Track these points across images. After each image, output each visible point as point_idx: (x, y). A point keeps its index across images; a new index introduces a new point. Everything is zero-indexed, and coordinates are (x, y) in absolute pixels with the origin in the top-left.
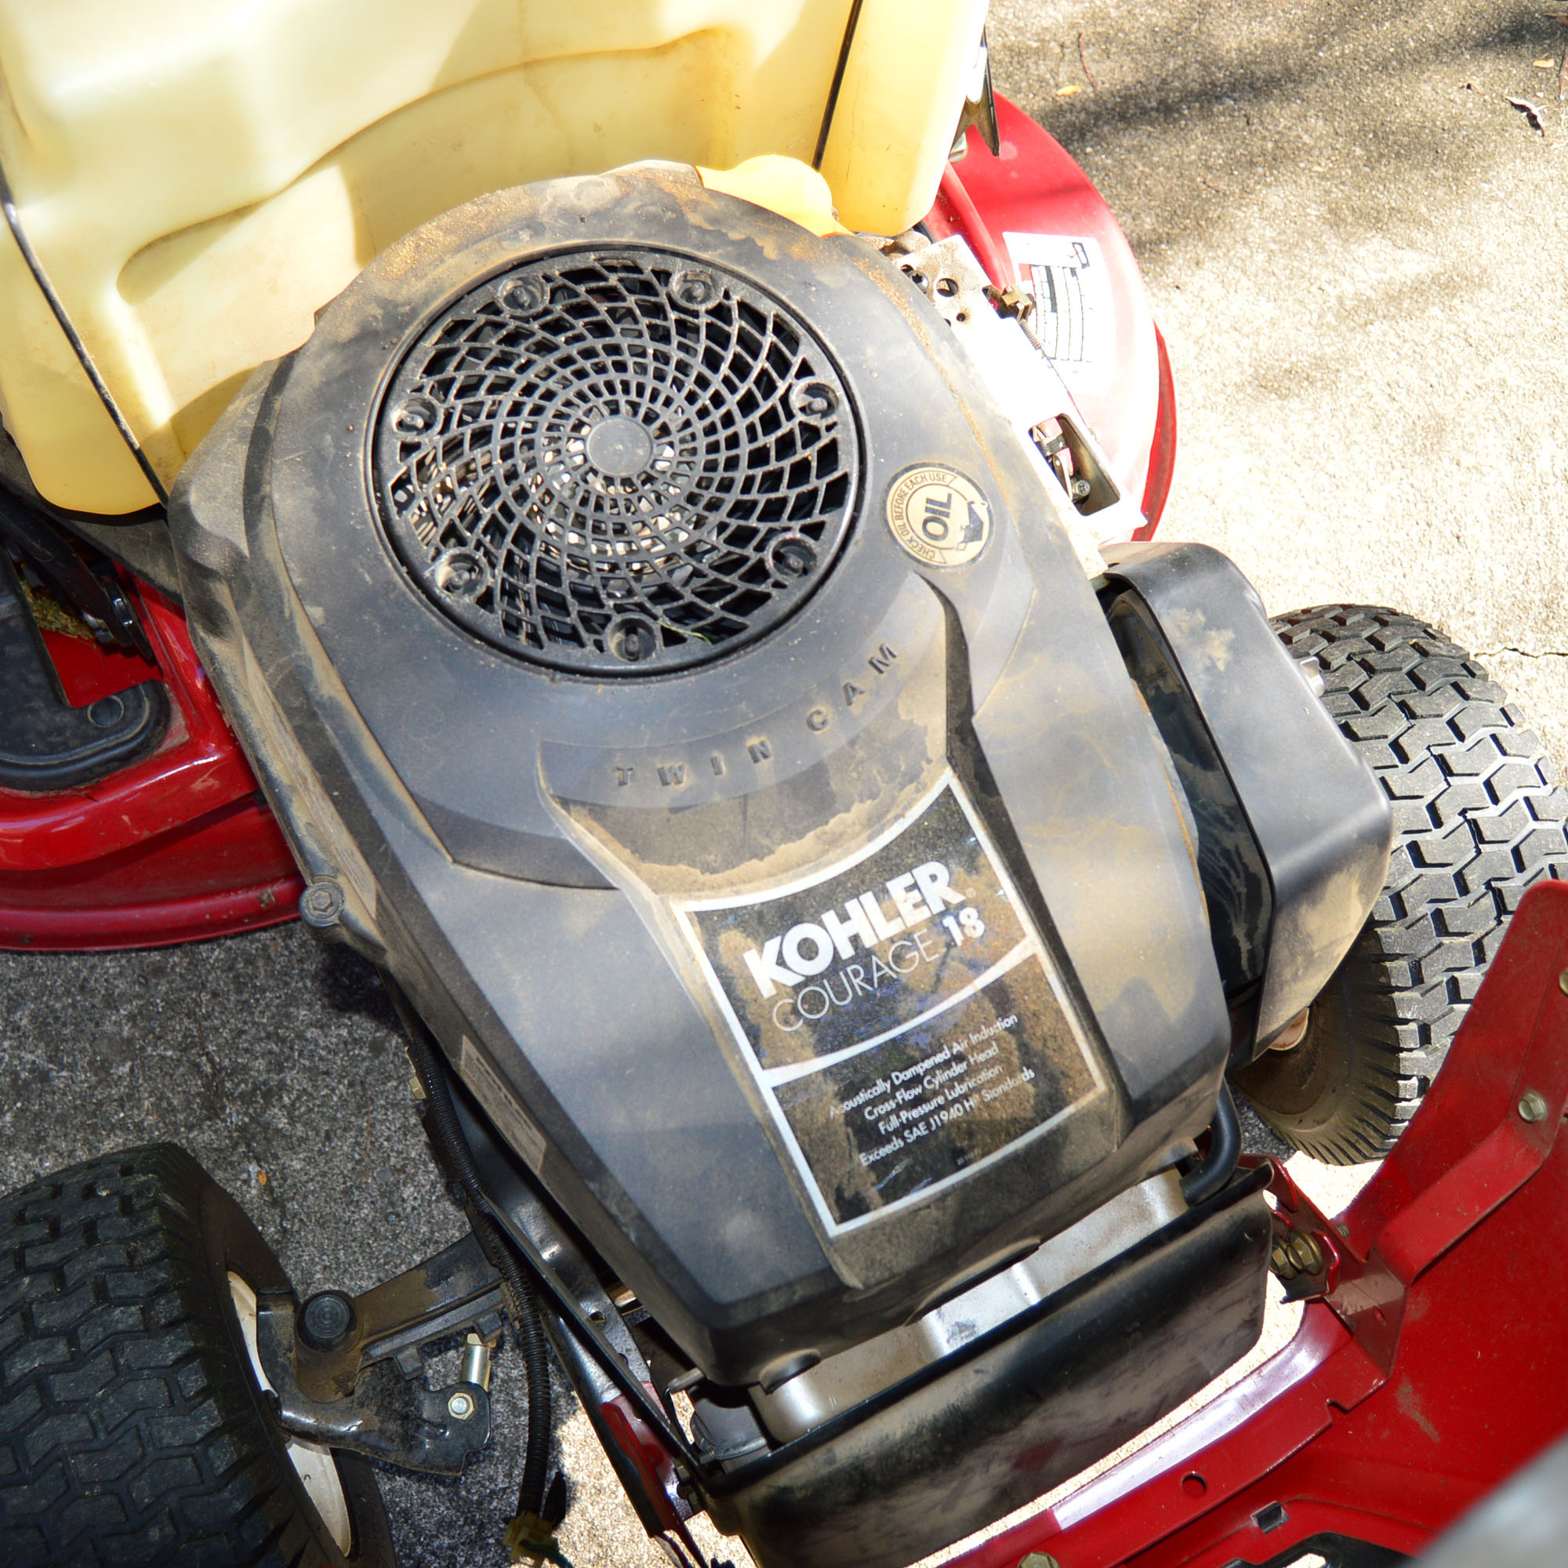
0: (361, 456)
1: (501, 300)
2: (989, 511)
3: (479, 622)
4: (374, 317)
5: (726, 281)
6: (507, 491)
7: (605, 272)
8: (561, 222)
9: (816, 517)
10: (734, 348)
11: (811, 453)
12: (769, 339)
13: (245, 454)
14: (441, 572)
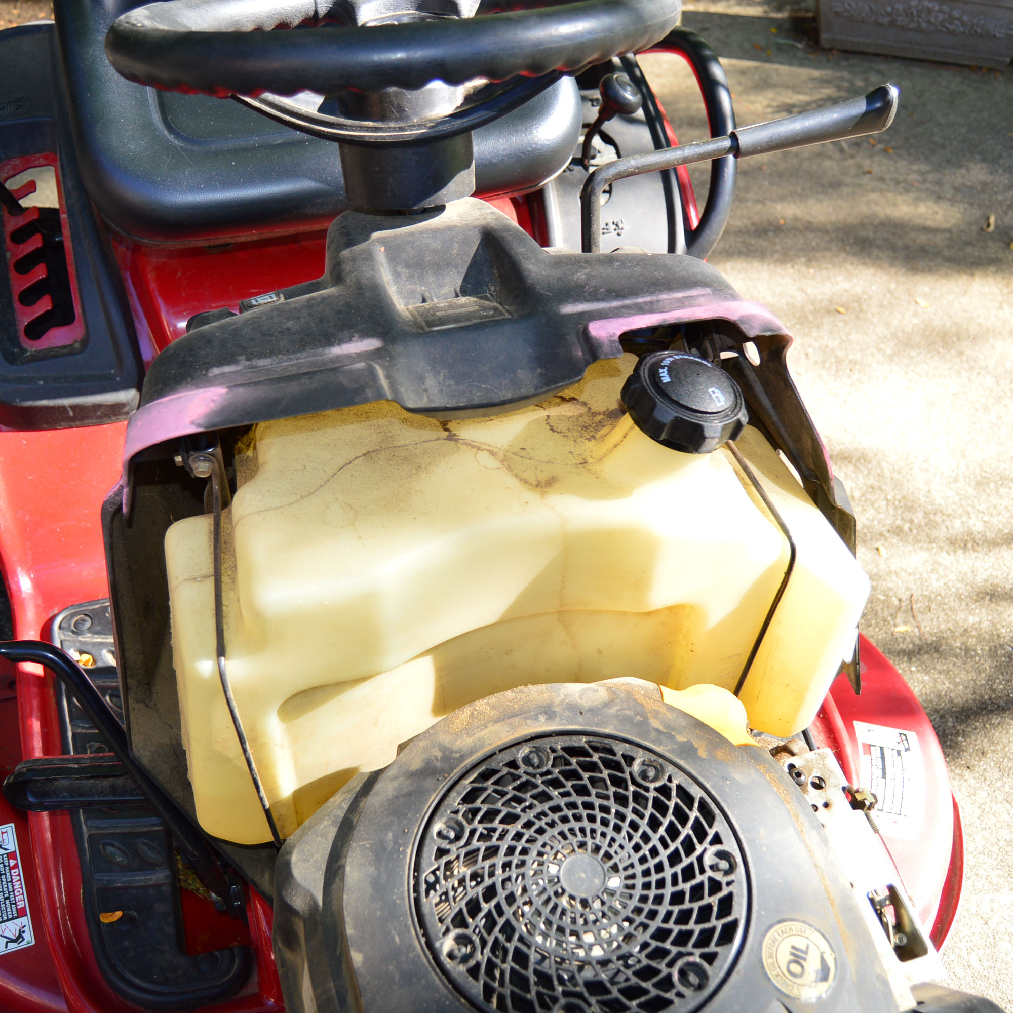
0: (409, 851)
1: (520, 760)
2: (835, 959)
3: (467, 986)
4: (436, 757)
5: (670, 769)
6: (502, 895)
7: (591, 751)
8: (567, 713)
9: (712, 948)
10: (670, 817)
11: (714, 900)
12: (694, 814)
13: (334, 834)
14: (447, 944)
